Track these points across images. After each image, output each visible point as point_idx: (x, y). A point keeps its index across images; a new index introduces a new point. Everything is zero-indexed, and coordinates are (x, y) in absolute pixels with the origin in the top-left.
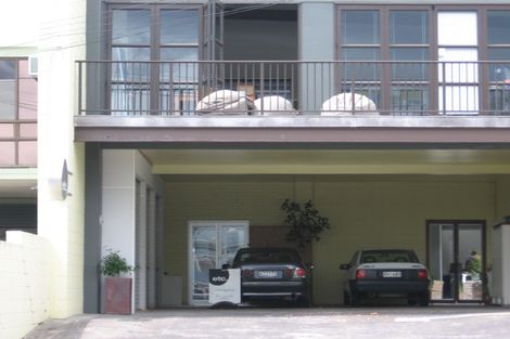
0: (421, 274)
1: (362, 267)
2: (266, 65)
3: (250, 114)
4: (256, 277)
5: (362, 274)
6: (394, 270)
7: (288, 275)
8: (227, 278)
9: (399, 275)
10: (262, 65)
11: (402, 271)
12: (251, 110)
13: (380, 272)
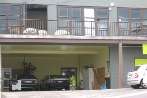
0: (68, 81)
1: (52, 80)
2: (44, 21)
3: (37, 35)
4: (25, 82)
5: (52, 82)
6: (61, 80)
7: (34, 82)
8: (17, 83)
9: (62, 82)
10: (43, 21)
11: (63, 81)
12: (38, 34)
13: (57, 81)
